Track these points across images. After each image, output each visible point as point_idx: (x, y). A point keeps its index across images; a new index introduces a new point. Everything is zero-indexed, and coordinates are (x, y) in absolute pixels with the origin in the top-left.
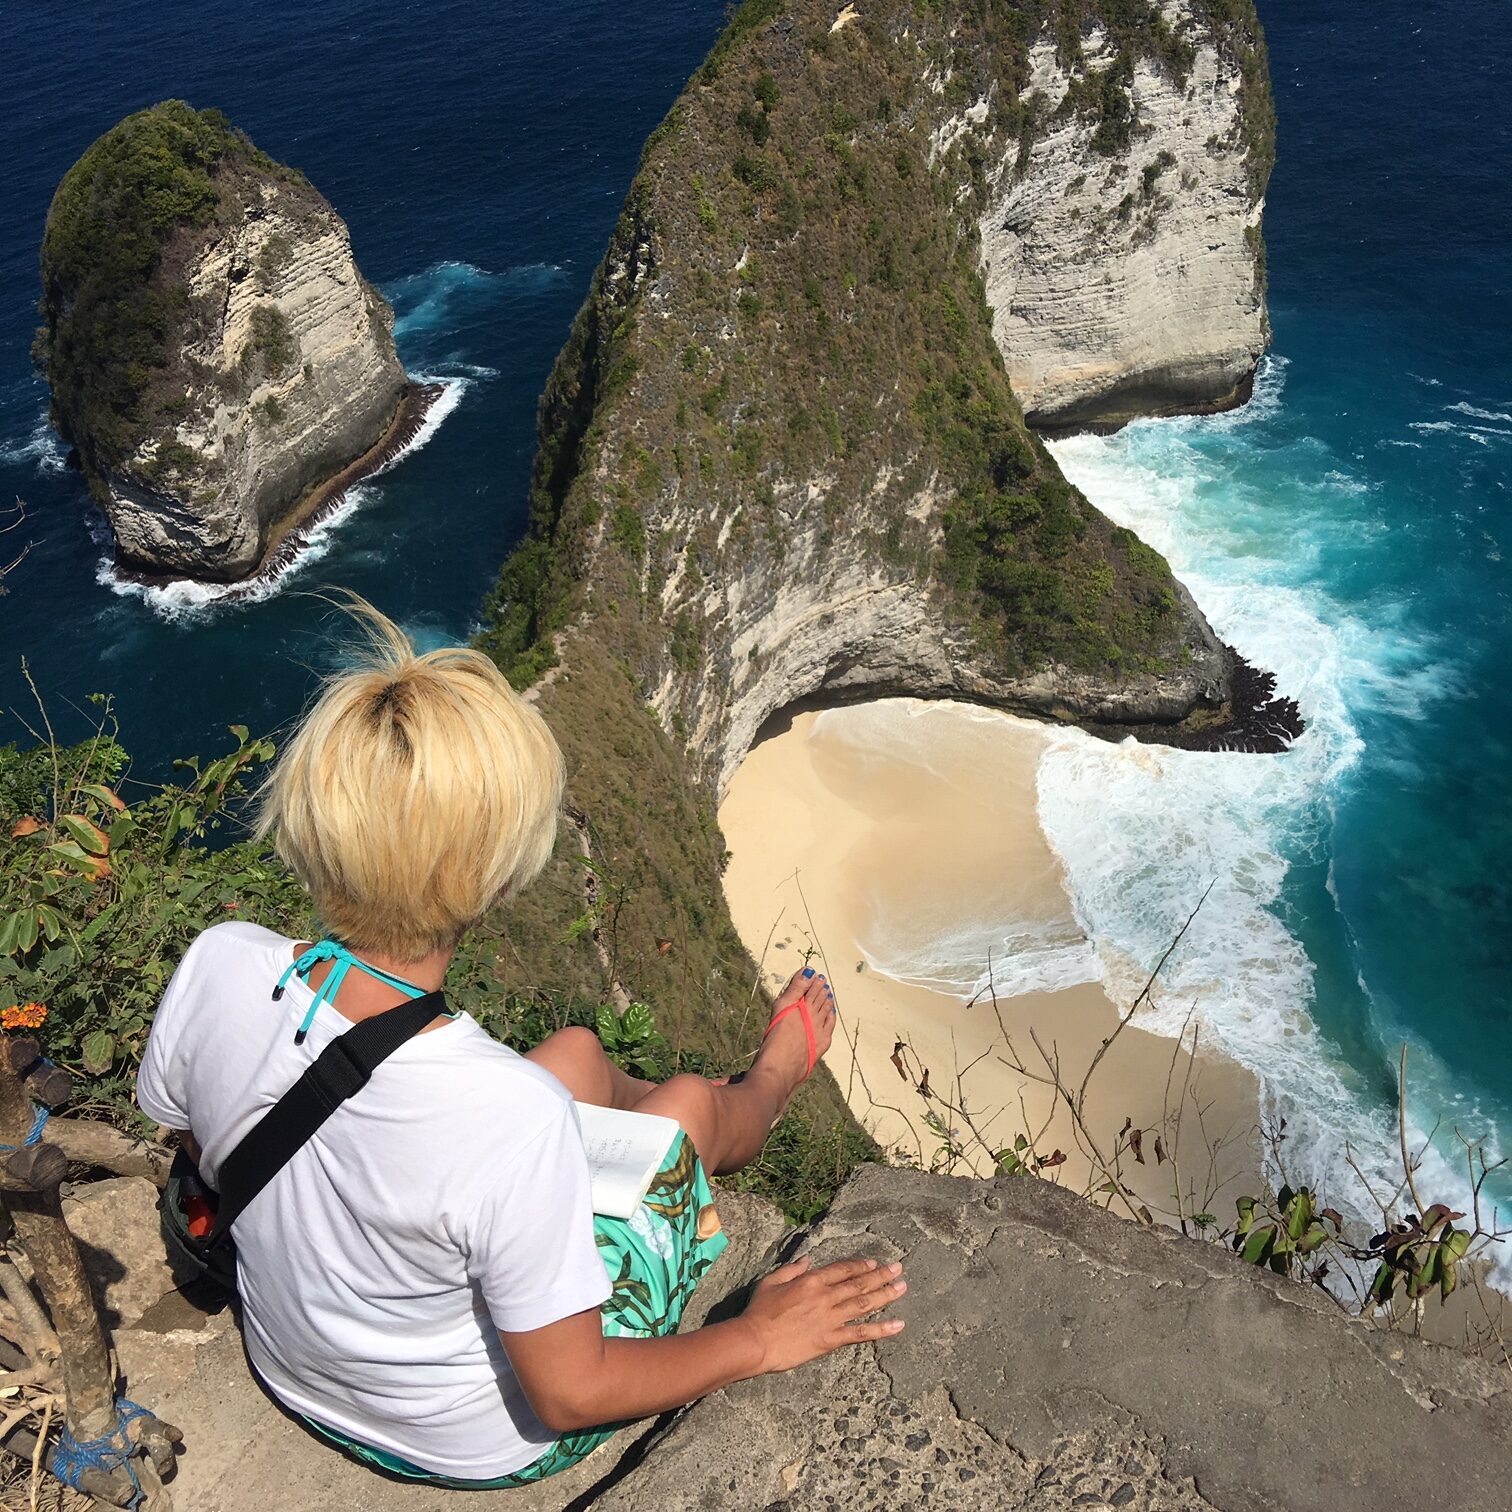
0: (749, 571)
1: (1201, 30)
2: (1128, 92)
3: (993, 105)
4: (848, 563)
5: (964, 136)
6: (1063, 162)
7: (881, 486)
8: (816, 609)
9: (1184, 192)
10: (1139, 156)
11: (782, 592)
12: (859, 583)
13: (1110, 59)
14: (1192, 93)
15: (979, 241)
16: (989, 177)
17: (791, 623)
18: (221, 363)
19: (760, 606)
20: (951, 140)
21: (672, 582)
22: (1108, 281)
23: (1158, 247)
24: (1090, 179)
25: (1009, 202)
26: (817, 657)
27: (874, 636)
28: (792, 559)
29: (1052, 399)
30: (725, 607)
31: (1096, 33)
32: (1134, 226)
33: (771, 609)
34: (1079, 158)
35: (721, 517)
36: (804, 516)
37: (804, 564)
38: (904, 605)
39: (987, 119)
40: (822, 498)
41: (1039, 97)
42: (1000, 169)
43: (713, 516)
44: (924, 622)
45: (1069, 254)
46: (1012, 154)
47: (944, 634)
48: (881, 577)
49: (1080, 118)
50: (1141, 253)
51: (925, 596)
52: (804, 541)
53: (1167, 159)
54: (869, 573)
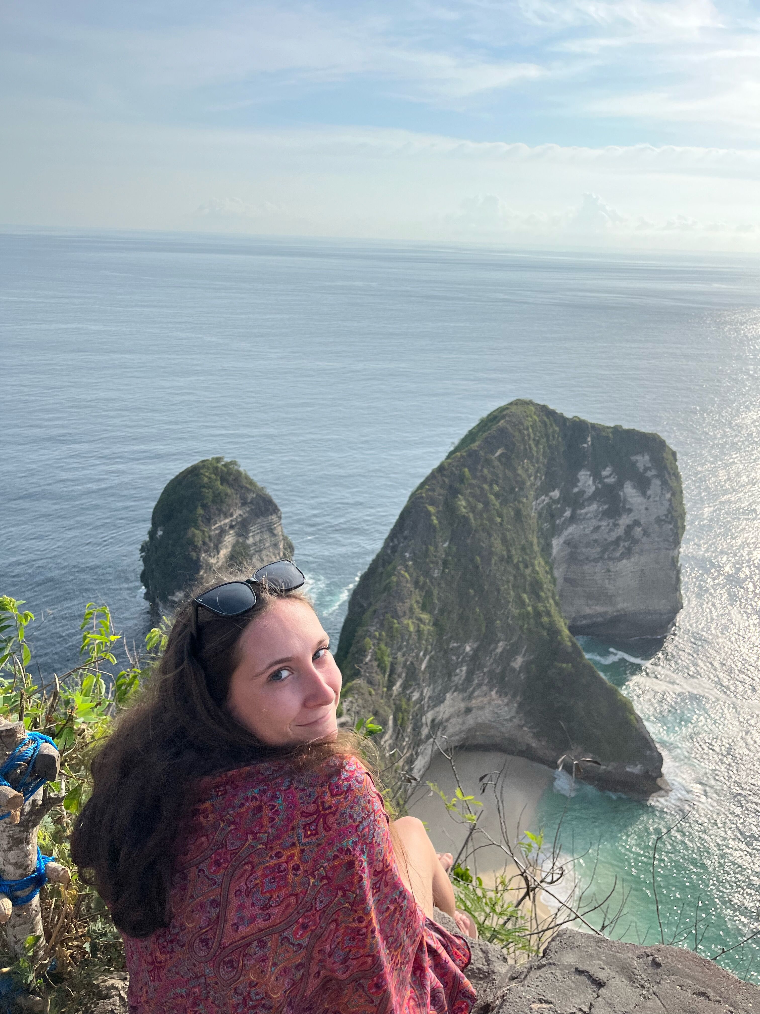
0: (435, 682)
1: (654, 472)
2: (621, 494)
3: (561, 492)
4: (480, 685)
5: (547, 504)
6: (591, 518)
7: (499, 650)
8: (463, 705)
9: (645, 538)
10: (625, 520)
11: (448, 695)
12: (485, 694)
13: (613, 480)
14: (649, 497)
15: (552, 548)
16: (558, 522)
17: (452, 710)
18: (218, 562)
19: (438, 700)
20: (542, 505)
21: (398, 684)
22: (609, 571)
23: (632, 560)
24: (603, 528)
25: (566, 533)
26: (463, 728)
27: (490, 721)
28: (456, 679)
29: (581, 621)
30: (421, 699)
31: (608, 469)
32: (621, 550)
33: (443, 702)
34: (598, 518)
35: (424, 655)
36: (462, 662)
37: (460, 682)
38: (506, 708)
39: (559, 498)
40: (471, 653)
41: (582, 492)
42: (563, 519)
44: (514, 717)
45: (592, 558)
46: (568, 513)
47: (524, 725)
48: (496, 693)
49: (599, 501)
50: (624, 561)
51: (516, 705)
52: (461, 671)
53: (637, 523)
54: (491, 690)
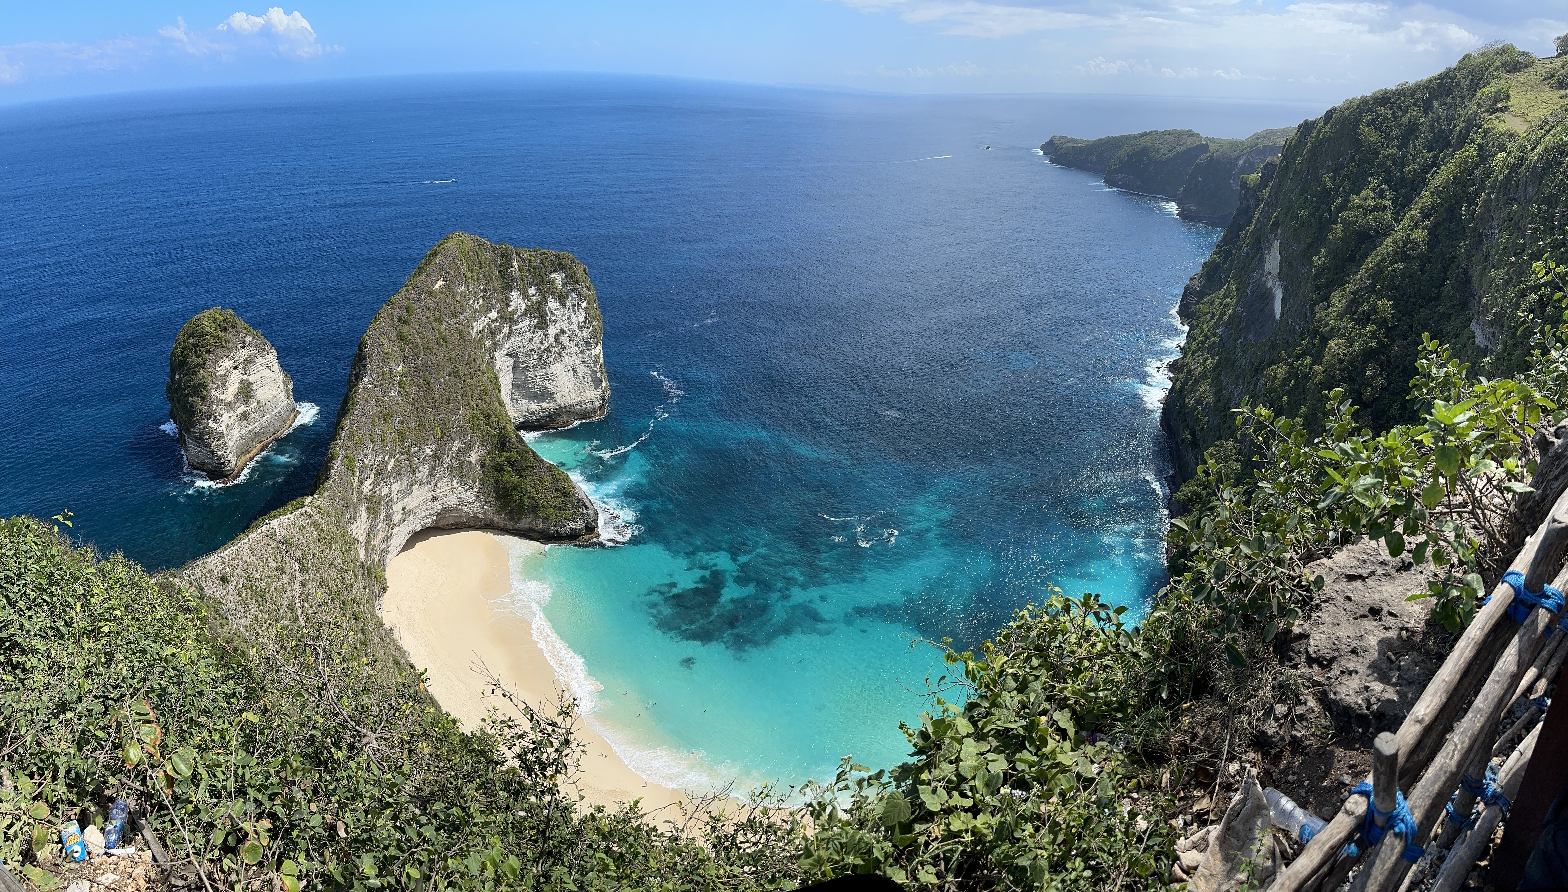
0: (401, 480)
1: (569, 288)
2: (546, 308)
3: (498, 313)
5: (487, 324)
6: (526, 332)
7: (455, 449)
8: (429, 494)
9: (571, 343)
10: (553, 330)
11: (415, 487)
12: (448, 484)
13: (539, 297)
14: (569, 308)
15: (495, 359)
16: (498, 337)
17: (420, 499)
18: (228, 398)
20: (482, 325)
21: (368, 482)
22: (546, 373)
23: (563, 361)
24: (536, 338)
25: (507, 346)
26: (432, 512)
27: (455, 504)
28: (419, 475)
30: (391, 492)
31: (533, 289)
32: (554, 355)
33: (410, 493)
34: (531, 331)
35: (389, 458)
36: (424, 461)
37: (425, 477)
38: (467, 493)
39: (496, 317)
40: (431, 453)
41: (516, 311)
42: (502, 335)
43: (386, 458)
44: (476, 499)
45: (531, 364)
46: (506, 329)
48: (457, 482)
49: (530, 317)
50: (557, 364)
51: (475, 490)
52: (424, 468)
53: (563, 331)
54: (451, 480)
